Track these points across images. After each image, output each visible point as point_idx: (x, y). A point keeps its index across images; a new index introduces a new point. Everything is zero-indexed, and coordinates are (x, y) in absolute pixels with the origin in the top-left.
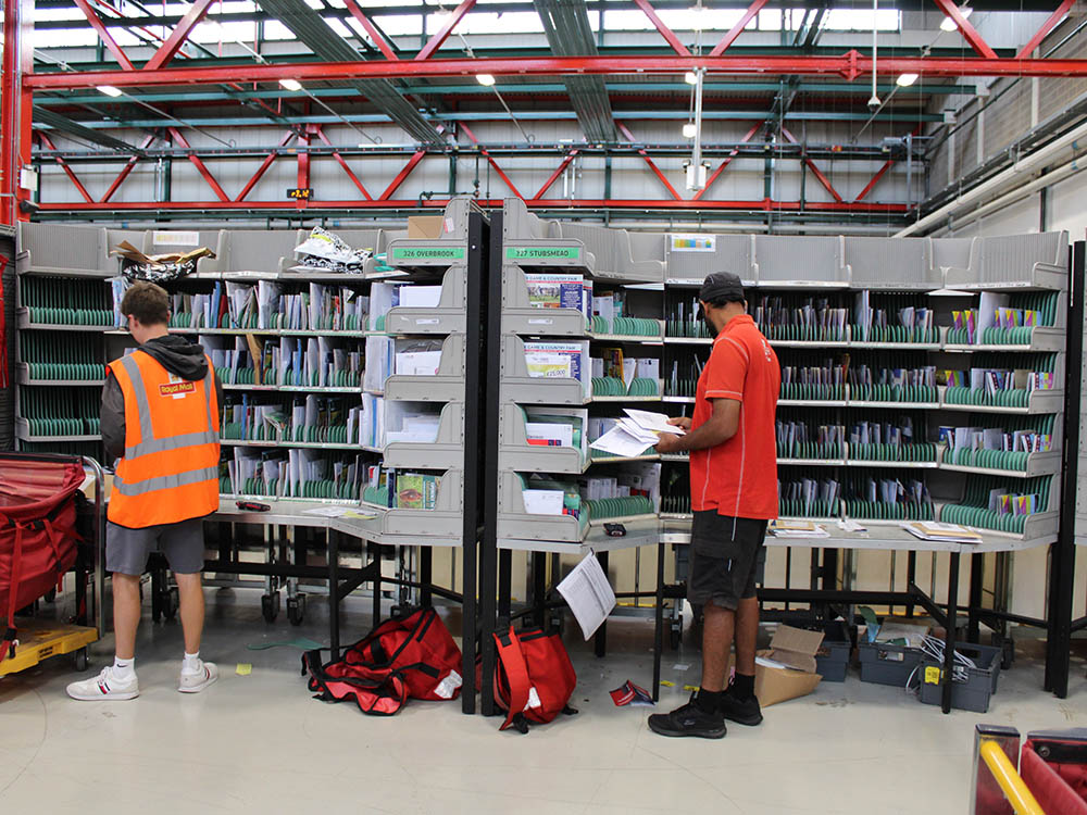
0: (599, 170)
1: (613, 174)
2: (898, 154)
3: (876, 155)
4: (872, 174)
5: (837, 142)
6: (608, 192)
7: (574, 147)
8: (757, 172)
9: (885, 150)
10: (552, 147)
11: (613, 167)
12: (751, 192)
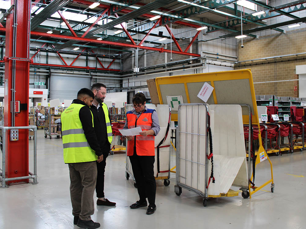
0: (45, 56)
1: (49, 57)
2: (117, 58)
3: (111, 57)
4: (110, 62)
5: (103, 54)
6: (47, 62)
7: (40, 49)
8: (84, 59)
9: (114, 57)
10: (33, 48)
11: (49, 55)
12: (83, 64)
